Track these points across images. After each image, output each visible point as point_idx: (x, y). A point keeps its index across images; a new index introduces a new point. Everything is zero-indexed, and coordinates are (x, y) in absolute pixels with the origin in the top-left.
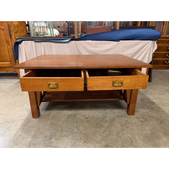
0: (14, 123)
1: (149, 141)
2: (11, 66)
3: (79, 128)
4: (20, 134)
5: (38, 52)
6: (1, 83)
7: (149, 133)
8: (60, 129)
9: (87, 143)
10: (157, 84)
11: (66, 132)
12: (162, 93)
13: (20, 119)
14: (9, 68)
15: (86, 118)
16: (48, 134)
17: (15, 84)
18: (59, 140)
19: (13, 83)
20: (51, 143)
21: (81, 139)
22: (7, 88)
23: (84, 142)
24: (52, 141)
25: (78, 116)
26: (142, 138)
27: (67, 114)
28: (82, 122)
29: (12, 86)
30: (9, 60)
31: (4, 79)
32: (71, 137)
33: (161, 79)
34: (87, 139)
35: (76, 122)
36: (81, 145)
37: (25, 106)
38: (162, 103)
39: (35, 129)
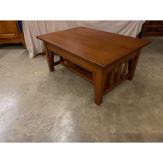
0: (31, 86)
1: (123, 96)
2: (16, 37)
3: (76, 88)
4: (37, 92)
5: (39, 25)
6: (11, 53)
7: (124, 91)
8: (64, 89)
9: (82, 97)
10: (144, 52)
11: (68, 91)
12: (145, 61)
13: (34, 82)
14: (14, 39)
15: (82, 82)
16: (56, 92)
17: (23, 54)
18: (64, 96)
19: (21, 53)
20: (58, 97)
21: (78, 95)
22: (17, 58)
23: (80, 97)
24: (59, 96)
25: (76, 80)
26: (118, 94)
27: (67, 79)
28: (78, 84)
29: (21, 56)
30: (14, 32)
31: (12, 49)
32: (71, 94)
33: (149, 47)
34: (82, 95)
35: (75, 85)
36: (78, 99)
37: (36, 73)
38: (141, 70)
39: (46, 89)
